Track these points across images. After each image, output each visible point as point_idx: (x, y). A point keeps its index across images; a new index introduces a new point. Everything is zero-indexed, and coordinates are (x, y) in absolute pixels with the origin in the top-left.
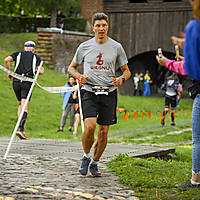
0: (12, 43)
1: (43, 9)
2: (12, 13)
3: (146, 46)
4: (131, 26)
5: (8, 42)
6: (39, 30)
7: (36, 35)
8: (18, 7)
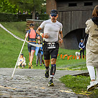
0: (15, 26)
1: (29, 11)
2: (14, 13)
3: (76, 27)
4: (70, 17)
5: (13, 26)
6: (27, 20)
7: (26, 22)
8: (17, 10)
